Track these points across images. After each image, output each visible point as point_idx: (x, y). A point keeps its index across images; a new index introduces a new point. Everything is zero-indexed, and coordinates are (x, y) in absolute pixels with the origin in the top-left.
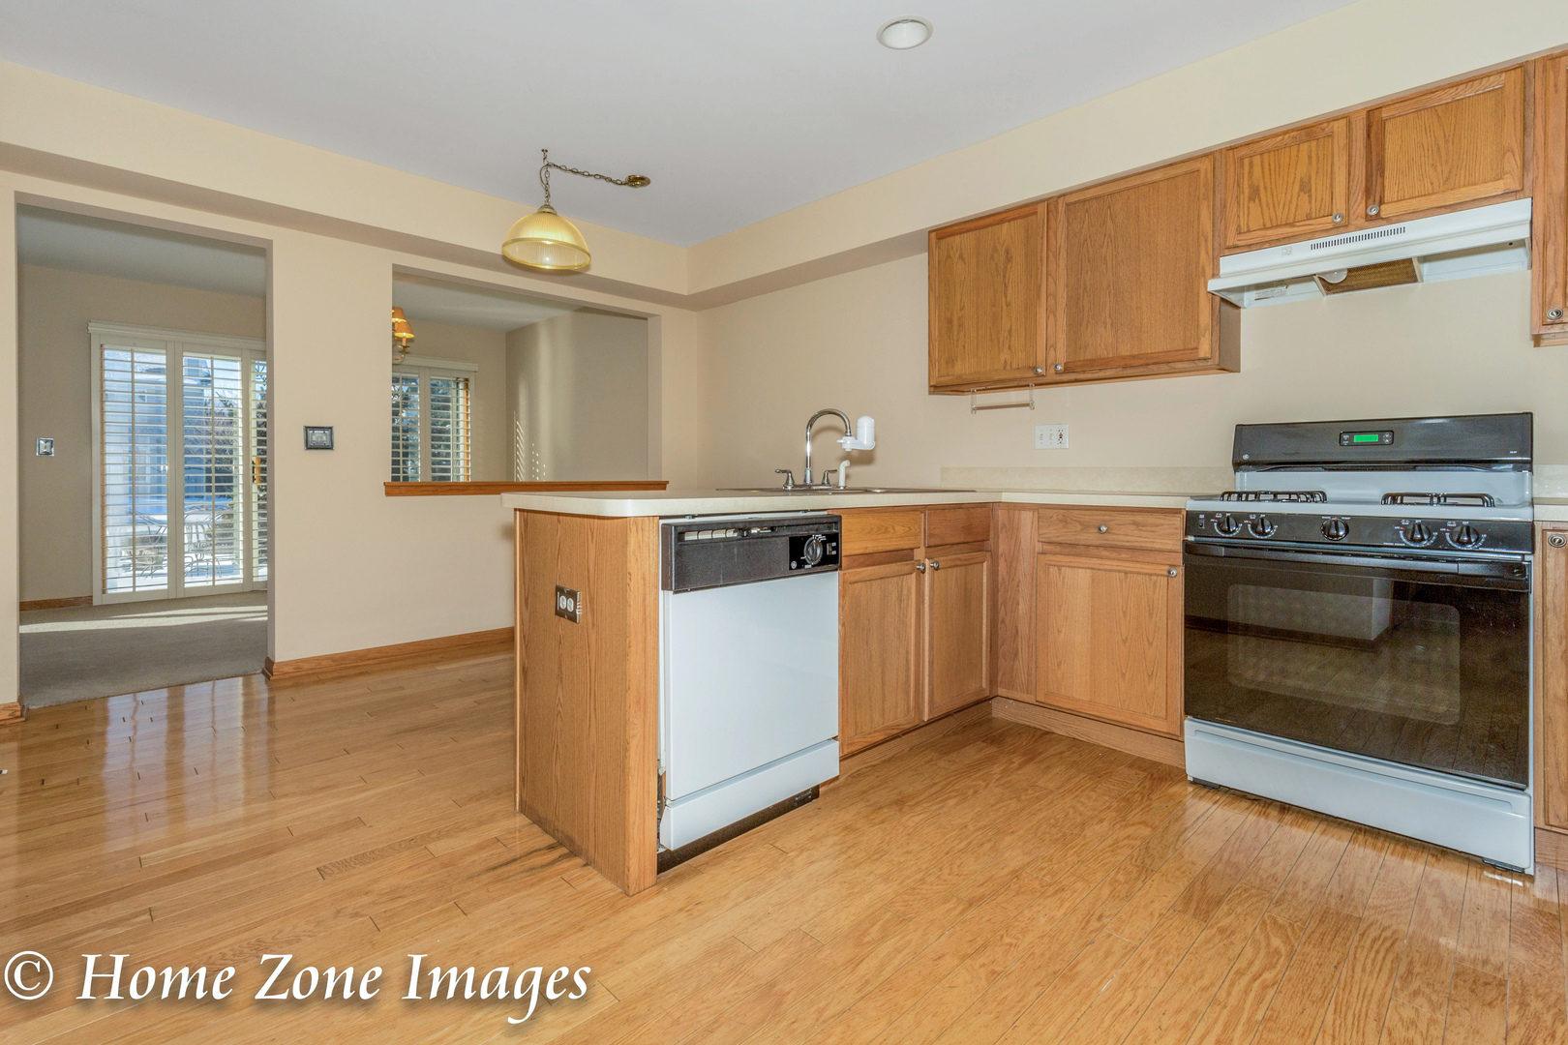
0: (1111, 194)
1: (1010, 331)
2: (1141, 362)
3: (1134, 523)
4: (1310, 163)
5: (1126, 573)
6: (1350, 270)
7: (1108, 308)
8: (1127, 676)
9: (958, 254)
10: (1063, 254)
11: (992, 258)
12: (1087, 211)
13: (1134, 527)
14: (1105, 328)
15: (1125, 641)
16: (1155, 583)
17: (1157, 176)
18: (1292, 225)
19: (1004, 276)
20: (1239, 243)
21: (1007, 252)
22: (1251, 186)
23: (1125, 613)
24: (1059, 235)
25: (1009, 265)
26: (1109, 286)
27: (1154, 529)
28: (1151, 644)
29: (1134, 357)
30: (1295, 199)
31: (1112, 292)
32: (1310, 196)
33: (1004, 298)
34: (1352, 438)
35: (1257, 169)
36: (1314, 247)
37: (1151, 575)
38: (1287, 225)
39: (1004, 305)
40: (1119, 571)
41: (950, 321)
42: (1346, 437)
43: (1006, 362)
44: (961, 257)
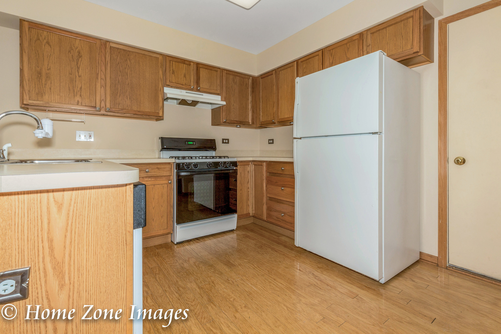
0: (130, 51)
1: (81, 88)
2: (140, 113)
3: (158, 168)
4: (186, 70)
5: (154, 185)
6: (193, 101)
7: (128, 92)
8: (154, 220)
9: (45, 41)
10: (109, 65)
11: (70, 51)
12: (119, 52)
13: (157, 169)
14: (127, 99)
15: (153, 208)
16: (163, 186)
17: (146, 53)
18: (182, 85)
19: (77, 63)
20: (170, 85)
21: (79, 52)
22: (173, 70)
23: (154, 199)
24: (107, 57)
25: (80, 59)
26: (128, 84)
27: (163, 169)
28: (162, 206)
29: (139, 111)
30: (183, 78)
31: (130, 87)
32: (186, 79)
33: (77, 73)
34: (188, 143)
35: (174, 65)
36: (186, 92)
37: (162, 184)
38: (181, 84)
39: (77, 77)
40: (152, 185)
41: (40, 73)
42: (187, 142)
43: (78, 101)
44: (48, 43)
